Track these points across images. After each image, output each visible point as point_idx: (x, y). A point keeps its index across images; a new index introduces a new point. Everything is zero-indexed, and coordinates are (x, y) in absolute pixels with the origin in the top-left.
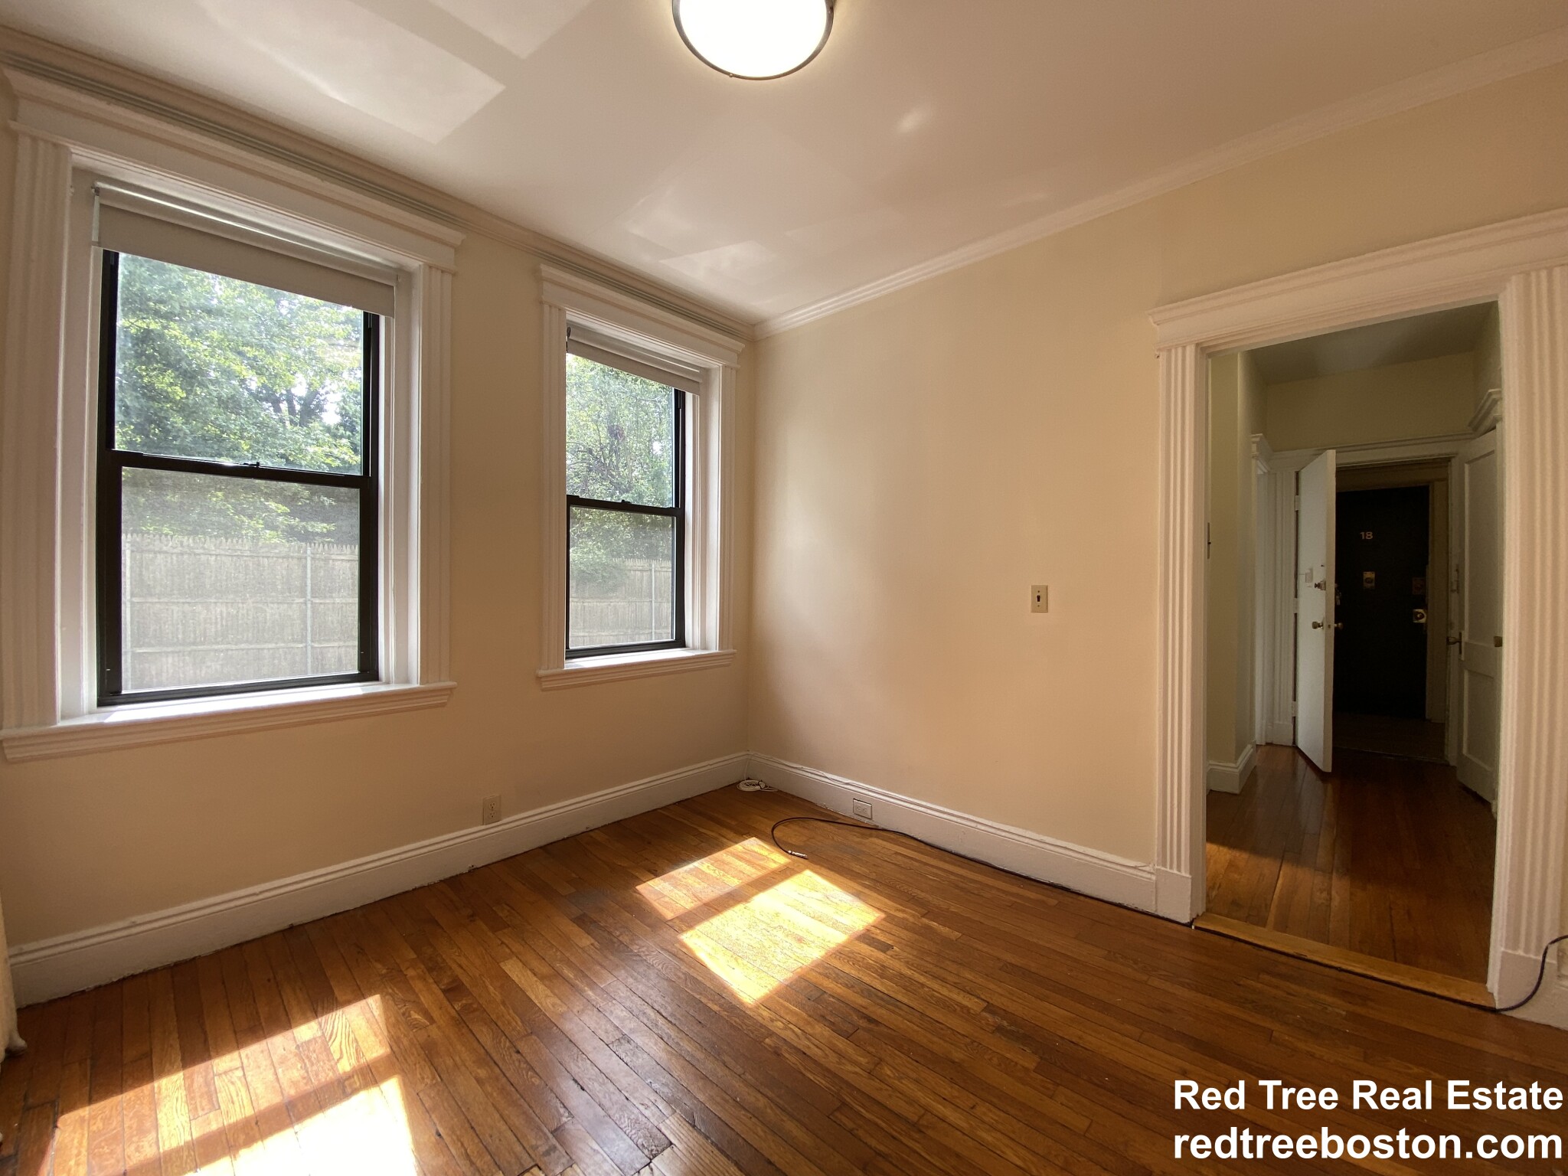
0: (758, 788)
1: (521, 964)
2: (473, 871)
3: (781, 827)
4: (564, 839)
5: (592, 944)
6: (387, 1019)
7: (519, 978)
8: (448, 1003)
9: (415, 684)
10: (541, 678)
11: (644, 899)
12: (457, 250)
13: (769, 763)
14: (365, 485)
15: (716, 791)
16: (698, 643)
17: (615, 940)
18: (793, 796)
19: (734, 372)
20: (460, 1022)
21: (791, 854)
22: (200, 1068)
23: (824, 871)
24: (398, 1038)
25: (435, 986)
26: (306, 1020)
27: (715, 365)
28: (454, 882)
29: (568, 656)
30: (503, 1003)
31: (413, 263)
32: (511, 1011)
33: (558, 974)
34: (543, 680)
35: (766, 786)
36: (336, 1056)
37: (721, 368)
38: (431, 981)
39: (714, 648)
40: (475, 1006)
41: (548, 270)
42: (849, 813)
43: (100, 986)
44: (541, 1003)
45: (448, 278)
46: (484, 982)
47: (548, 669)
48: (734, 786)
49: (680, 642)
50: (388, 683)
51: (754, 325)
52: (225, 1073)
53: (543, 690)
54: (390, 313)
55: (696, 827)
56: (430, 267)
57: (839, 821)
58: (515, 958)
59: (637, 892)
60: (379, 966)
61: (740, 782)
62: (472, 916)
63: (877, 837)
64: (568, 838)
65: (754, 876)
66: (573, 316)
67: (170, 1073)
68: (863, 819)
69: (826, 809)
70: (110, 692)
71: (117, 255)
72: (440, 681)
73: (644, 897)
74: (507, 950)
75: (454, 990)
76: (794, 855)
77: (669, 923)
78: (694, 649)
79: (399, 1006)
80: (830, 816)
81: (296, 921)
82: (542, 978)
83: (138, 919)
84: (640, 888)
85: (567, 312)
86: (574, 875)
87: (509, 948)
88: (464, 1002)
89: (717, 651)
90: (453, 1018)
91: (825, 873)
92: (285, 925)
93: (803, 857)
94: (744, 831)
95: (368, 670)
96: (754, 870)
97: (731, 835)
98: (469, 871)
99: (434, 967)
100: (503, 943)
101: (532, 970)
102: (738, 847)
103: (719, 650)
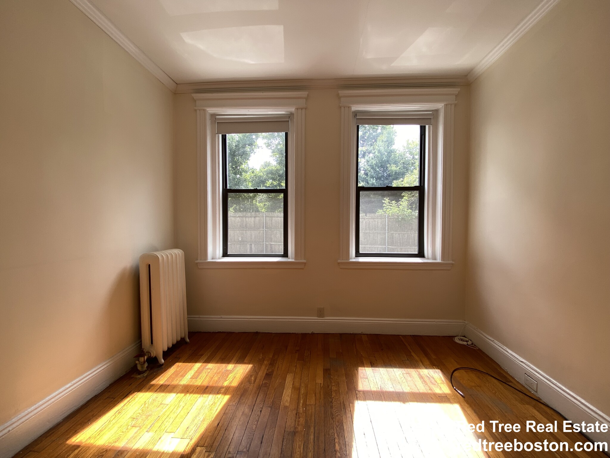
0: (465, 343)
1: (293, 377)
2: (313, 334)
3: (462, 371)
4: (350, 334)
5: (321, 384)
6: (247, 374)
7: (288, 383)
8: (263, 379)
9: (294, 260)
10: (339, 263)
11: (357, 375)
12: (307, 99)
13: (475, 331)
14: (285, 192)
15: (439, 337)
16: (430, 255)
17: (330, 387)
18: (488, 356)
19: (453, 106)
20: (259, 388)
21: (455, 389)
22: (205, 364)
23: (469, 410)
24: (243, 383)
25: (266, 371)
26: (233, 364)
27: (440, 106)
28: (304, 336)
29: (356, 256)
30: (275, 389)
32: (274, 395)
33: (299, 389)
34: (340, 264)
35: (472, 344)
36: (227, 379)
37: (443, 106)
38: (267, 368)
40: (268, 385)
41: (343, 92)
42: (522, 382)
44: (284, 397)
45: (304, 110)
46: (278, 377)
47: (343, 260)
48: (453, 337)
49: (421, 254)
51: (466, 76)
52: (207, 369)
53: (341, 268)
54: (288, 130)
55: (411, 351)
56: (297, 109)
57: (510, 384)
58: (294, 374)
59: (357, 370)
60: (261, 355)
61: (456, 336)
62: (297, 351)
63: (535, 407)
64: (352, 334)
65: (421, 391)
66: (356, 108)
67: (200, 363)
68: (531, 390)
69: (507, 373)
70: (225, 254)
71: (226, 135)
72: (301, 260)
73: (358, 374)
74: (295, 370)
75: (268, 375)
76: (457, 391)
77: (357, 392)
78: (428, 259)
79: (253, 372)
80: (505, 377)
81: (259, 331)
82: (294, 387)
83: (223, 317)
84: (360, 369)
85: (352, 107)
86: (341, 351)
87: (296, 370)
88: (267, 381)
89: (440, 261)
90: (259, 385)
91: (469, 412)
92: (255, 331)
93: (461, 395)
94: (433, 364)
96: (423, 388)
97: (428, 363)
98: (312, 334)
99: (272, 364)
100: (296, 366)
101: (294, 382)
102: (425, 372)
103: (441, 261)
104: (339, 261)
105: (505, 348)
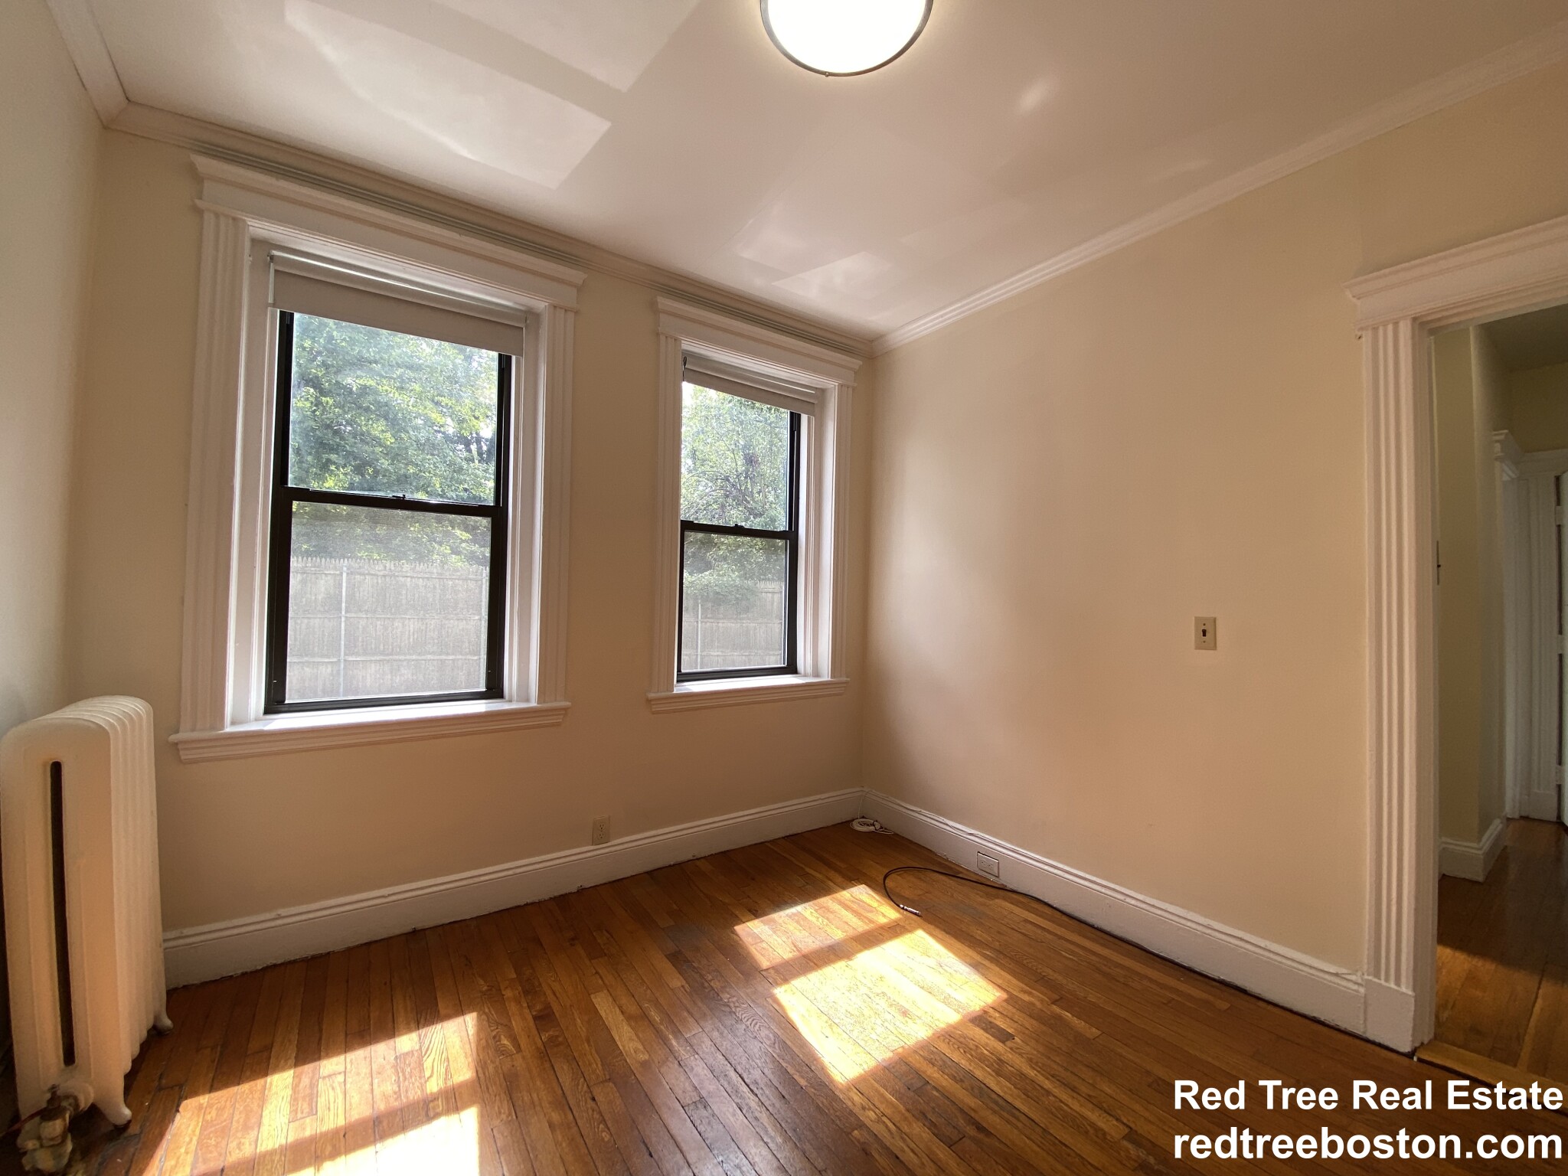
0: (872, 828)
1: (611, 999)
2: (581, 891)
3: (893, 876)
4: (670, 866)
5: (683, 986)
6: (479, 1040)
7: (607, 1014)
8: (536, 1032)
9: (533, 703)
10: (651, 701)
11: (741, 942)
12: (580, 289)
13: (884, 802)
14: (497, 514)
15: (827, 827)
16: (809, 670)
17: (706, 985)
18: (911, 842)
19: (850, 390)
20: (543, 1056)
21: (903, 908)
22: (308, 1068)
23: (938, 932)
24: (485, 1063)
25: (527, 1011)
26: (409, 1030)
27: (831, 384)
28: (562, 901)
29: (679, 679)
30: (588, 1041)
31: (540, 305)
32: (594, 1052)
33: (645, 1016)
34: (652, 703)
35: (881, 828)
36: (427, 1074)
37: (837, 387)
38: (525, 1005)
39: (826, 676)
40: (560, 1039)
41: (665, 302)
42: (974, 868)
43: (246, 973)
44: (623, 1046)
45: (571, 315)
46: (573, 1013)
47: (658, 692)
48: (846, 824)
49: (791, 668)
50: (510, 701)
51: (872, 341)
52: (329, 1076)
53: (653, 713)
54: (519, 354)
55: (803, 866)
56: (555, 307)
57: (960, 875)
58: (605, 991)
59: (734, 932)
60: (482, 982)
61: (853, 820)
62: (573, 939)
63: (1004, 899)
64: (674, 865)
65: (860, 930)
66: (689, 345)
67: (283, 1069)
68: (989, 876)
69: (947, 860)
70: (275, 702)
71: (292, 315)
72: (556, 700)
73: (741, 939)
74: (600, 981)
75: (544, 1018)
76: (906, 910)
77: (763, 973)
78: (805, 676)
79: (492, 1028)
80: (951, 868)
81: (419, 926)
82: (629, 1018)
83: (283, 912)
84: (738, 928)
85: (683, 342)
86: (675, 907)
87: (603, 980)
88: (551, 1033)
89: (829, 679)
90: (538, 1049)
91: (940, 936)
92: (408, 929)
93: (915, 914)
94: (853, 877)
95: (494, 688)
96: (860, 923)
97: (839, 879)
98: (578, 891)
99: (530, 990)
100: (597, 973)
101: (620, 1007)
102: (845, 894)
103: (831, 678)
104: (652, 695)
105: (941, 819)
